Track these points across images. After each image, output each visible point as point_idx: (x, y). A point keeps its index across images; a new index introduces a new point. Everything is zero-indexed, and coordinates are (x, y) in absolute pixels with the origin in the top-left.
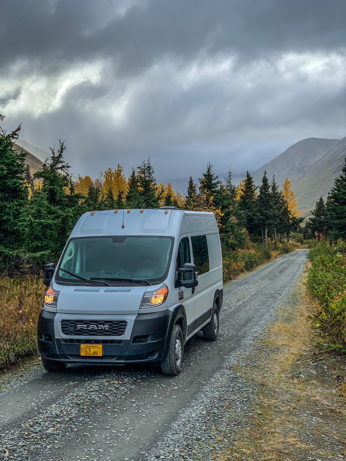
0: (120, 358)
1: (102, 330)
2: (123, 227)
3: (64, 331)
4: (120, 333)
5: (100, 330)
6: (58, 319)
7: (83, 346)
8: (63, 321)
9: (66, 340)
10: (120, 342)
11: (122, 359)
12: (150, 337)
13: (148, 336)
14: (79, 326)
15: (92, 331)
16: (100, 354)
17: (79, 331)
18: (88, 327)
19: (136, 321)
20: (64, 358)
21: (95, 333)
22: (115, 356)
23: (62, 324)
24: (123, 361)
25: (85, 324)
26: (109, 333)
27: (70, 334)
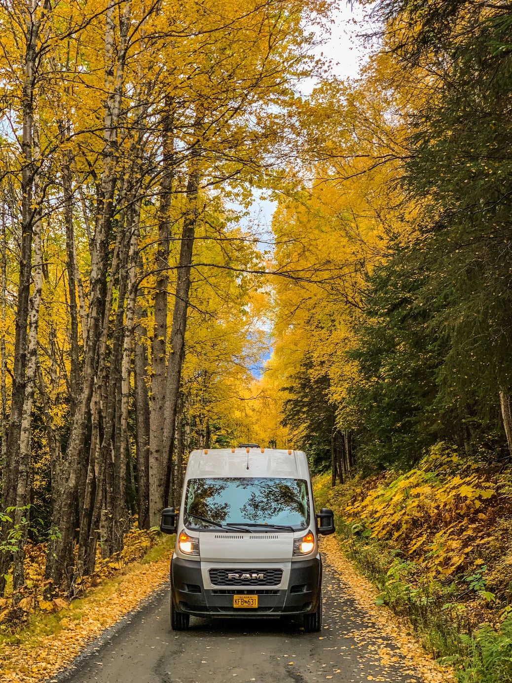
0: (276, 609)
1: (256, 579)
2: (248, 468)
3: (214, 581)
4: (276, 582)
5: (254, 579)
6: (205, 568)
7: (236, 597)
8: (211, 570)
9: (215, 591)
10: (276, 592)
11: (278, 611)
12: (306, 587)
13: (303, 586)
14: (230, 575)
15: (246, 580)
16: (256, 606)
17: (230, 580)
18: (240, 576)
19: (292, 570)
20: (214, 611)
21: (248, 583)
22: (271, 608)
23: (210, 574)
24: (279, 613)
25: (236, 573)
26: (264, 583)
27: (220, 584)
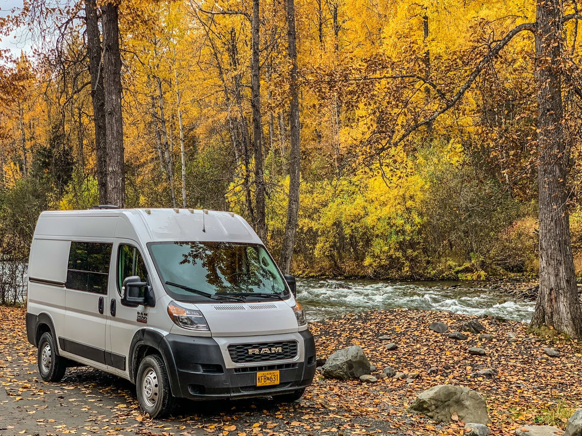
1: (275, 353)
3: (234, 359)
4: (293, 355)
5: (273, 353)
6: (223, 344)
7: (259, 374)
9: (237, 370)
10: (294, 365)
14: (250, 351)
15: (266, 355)
16: (278, 382)
17: (250, 356)
18: (260, 351)
20: (235, 393)
21: (267, 357)
23: (230, 350)
25: (256, 347)
26: (283, 356)
27: (240, 361)
